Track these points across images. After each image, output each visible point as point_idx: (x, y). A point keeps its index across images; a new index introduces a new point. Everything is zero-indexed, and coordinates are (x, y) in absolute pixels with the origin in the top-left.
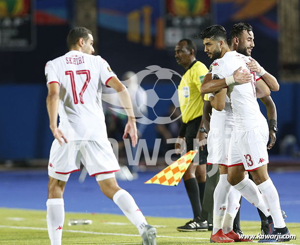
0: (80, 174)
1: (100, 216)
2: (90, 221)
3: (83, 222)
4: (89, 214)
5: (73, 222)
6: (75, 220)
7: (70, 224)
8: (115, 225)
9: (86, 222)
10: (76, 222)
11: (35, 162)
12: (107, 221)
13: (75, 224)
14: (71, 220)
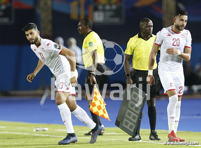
0: (41, 100)
1: (53, 126)
2: (47, 129)
3: (43, 129)
4: (46, 125)
5: (36, 129)
6: (37, 128)
7: (34, 131)
8: (62, 131)
9: (44, 129)
10: (38, 129)
11: (13, 92)
12: (57, 129)
13: (38, 130)
14: (35, 128)
